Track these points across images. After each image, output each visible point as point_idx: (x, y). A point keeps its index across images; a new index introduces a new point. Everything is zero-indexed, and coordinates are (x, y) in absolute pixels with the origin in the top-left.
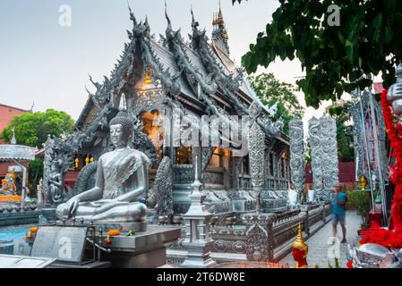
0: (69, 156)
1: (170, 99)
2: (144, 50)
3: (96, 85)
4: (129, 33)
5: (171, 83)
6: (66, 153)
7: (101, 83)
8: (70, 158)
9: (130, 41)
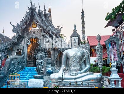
0: (4, 53)
1: (45, 34)
2: (35, 15)
3: (13, 26)
4: (28, 8)
5: (46, 28)
6: (3, 52)
7: (16, 25)
8: (5, 54)
9: (29, 11)
